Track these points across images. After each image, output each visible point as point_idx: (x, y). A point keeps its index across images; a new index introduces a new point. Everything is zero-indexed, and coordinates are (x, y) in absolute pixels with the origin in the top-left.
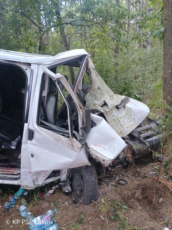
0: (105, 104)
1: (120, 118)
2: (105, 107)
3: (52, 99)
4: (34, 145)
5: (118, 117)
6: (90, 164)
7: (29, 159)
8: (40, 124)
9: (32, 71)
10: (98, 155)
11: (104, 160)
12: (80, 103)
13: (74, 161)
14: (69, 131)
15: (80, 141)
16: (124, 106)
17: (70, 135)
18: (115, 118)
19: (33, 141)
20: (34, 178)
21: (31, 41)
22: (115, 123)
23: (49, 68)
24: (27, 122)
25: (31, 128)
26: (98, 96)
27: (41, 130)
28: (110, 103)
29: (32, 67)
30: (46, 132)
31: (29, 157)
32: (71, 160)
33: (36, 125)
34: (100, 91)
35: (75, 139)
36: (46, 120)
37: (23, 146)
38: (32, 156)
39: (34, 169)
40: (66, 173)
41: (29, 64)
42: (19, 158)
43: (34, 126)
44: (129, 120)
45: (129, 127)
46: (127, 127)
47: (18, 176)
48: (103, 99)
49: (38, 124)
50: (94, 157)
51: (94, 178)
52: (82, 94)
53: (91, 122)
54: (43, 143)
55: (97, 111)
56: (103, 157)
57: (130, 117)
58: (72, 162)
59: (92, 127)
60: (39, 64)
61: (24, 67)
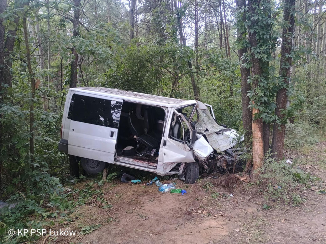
0: (207, 130)
1: (219, 140)
2: (207, 132)
3: (177, 126)
4: (166, 149)
5: (217, 139)
6: (195, 162)
7: (163, 157)
8: (170, 137)
9: (168, 111)
10: (198, 155)
11: (201, 157)
12: (192, 128)
13: (186, 157)
14: (184, 141)
15: (189, 146)
16: (222, 133)
17: (184, 143)
18: (214, 139)
19: (166, 147)
20: (165, 167)
21: (166, 82)
22: (214, 142)
23: (176, 110)
24: (163, 136)
25: (165, 139)
26: (203, 125)
27: (170, 140)
28: (211, 130)
29: (168, 109)
30: (172, 141)
31: (163, 155)
32: (184, 156)
33: (168, 138)
34: (204, 122)
35: (186, 145)
36: (173, 136)
37: (160, 149)
38: (165, 154)
39: (165, 161)
40: (183, 169)
41: (167, 107)
42: (156, 159)
43: (167, 138)
44: (225, 142)
45: (225, 146)
46: (223, 146)
47: (156, 167)
48: (206, 127)
49: (169, 137)
50: (196, 156)
51: (197, 169)
52: (194, 124)
53: (195, 137)
54: (171, 148)
55: (202, 133)
56: (201, 156)
57: (227, 140)
58: (185, 157)
59: (196, 140)
60: (172, 107)
61: (164, 109)
